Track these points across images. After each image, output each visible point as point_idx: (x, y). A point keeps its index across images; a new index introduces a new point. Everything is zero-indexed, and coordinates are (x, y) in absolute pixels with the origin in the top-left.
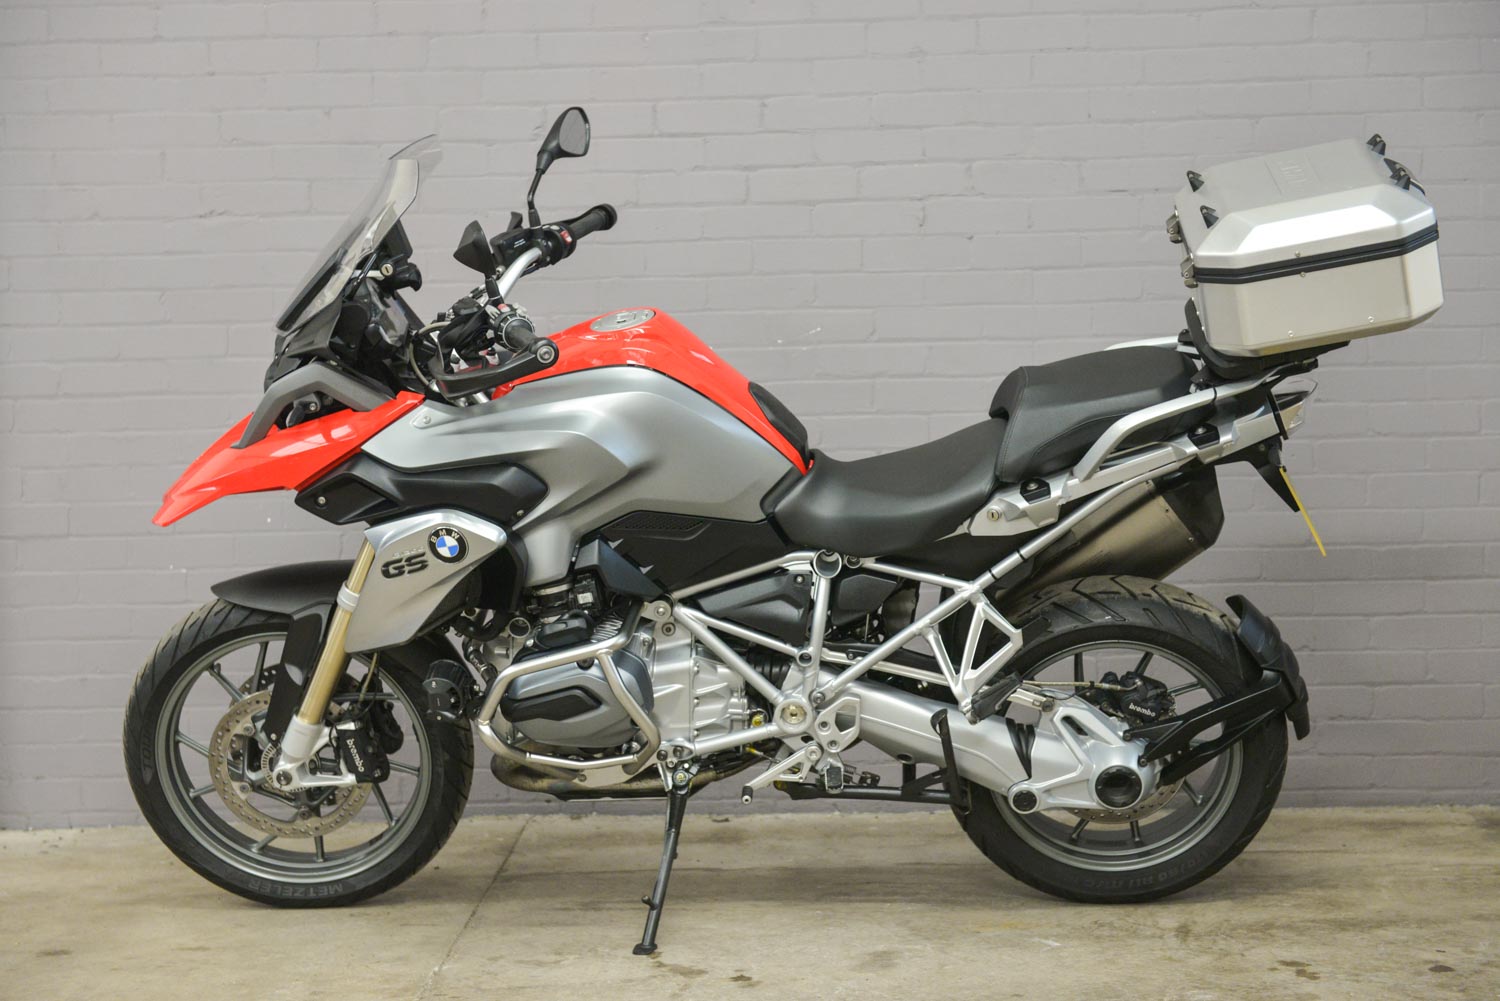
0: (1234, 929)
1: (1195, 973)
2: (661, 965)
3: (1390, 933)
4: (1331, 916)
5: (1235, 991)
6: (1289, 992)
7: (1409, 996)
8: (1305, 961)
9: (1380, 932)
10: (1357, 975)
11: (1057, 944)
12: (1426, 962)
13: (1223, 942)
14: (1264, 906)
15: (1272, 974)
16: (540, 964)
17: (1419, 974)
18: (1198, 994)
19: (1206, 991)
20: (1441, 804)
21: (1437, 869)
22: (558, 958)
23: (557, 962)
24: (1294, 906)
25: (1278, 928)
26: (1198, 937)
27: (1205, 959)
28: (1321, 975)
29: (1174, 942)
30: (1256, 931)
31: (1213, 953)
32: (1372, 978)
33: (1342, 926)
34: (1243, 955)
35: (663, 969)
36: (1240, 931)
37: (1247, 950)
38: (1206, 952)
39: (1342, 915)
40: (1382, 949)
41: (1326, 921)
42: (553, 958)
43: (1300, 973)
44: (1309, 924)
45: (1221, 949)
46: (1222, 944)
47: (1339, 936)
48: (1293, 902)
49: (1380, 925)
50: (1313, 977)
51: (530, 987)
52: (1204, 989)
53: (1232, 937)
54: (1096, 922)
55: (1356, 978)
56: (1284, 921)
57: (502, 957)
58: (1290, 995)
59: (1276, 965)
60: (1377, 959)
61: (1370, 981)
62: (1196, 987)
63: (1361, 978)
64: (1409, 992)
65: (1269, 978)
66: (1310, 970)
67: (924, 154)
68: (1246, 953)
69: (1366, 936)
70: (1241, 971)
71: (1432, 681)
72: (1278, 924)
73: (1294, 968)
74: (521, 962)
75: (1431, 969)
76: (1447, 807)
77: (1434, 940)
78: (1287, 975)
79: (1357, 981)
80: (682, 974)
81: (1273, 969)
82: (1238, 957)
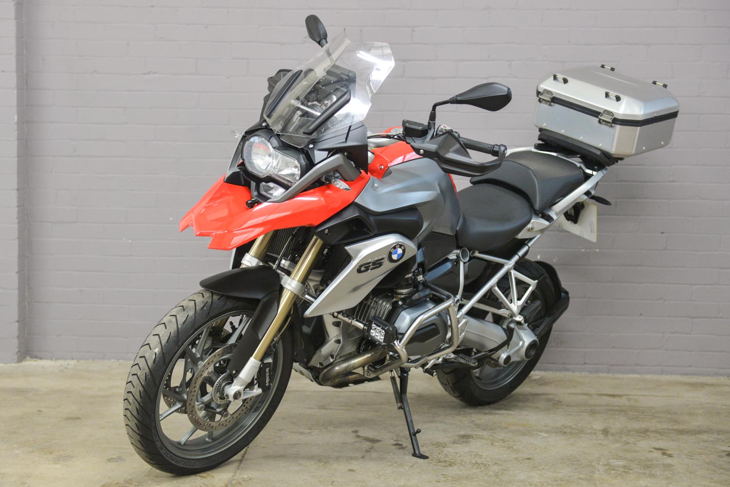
0: (629, 432)
1: (613, 451)
2: (359, 437)
3: (705, 437)
4: (676, 427)
5: (633, 461)
6: (659, 463)
7: (718, 467)
8: (665, 448)
9: (701, 436)
10: (691, 456)
11: (546, 435)
12: (724, 451)
13: (625, 437)
14: (643, 421)
15: (650, 454)
16: (301, 433)
17: (721, 457)
18: (617, 462)
19: (620, 461)
20: (723, 376)
21: (724, 407)
22: (310, 431)
23: (310, 433)
24: (658, 421)
25: (650, 432)
26: (613, 435)
27: (617, 445)
28: (674, 455)
29: (601, 436)
30: (640, 433)
31: (621, 442)
32: (699, 458)
33: (681, 432)
34: (635, 444)
35: (360, 438)
36: (632, 432)
37: (637, 441)
38: (618, 442)
39: (681, 427)
40: (702, 444)
41: (673, 430)
42: (308, 431)
43: (664, 454)
44: (666, 431)
45: (625, 441)
46: (624, 438)
47: (680, 437)
48: (657, 420)
49: (700, 432)
50: (670, 456)
51: (298, 444)
52: (619, 459)
53: (629, 435)
54: (563, 426)
55: (691, 457)
56: (653, 428)
57: (283, 429)
58: (660, 464)
59: (652, 450)
60: (700, 449)
61: (698, 459)
62: (615, 459)
63: (693, 458)
64: (717, 465)
65: (649, 455)
66: (668, 452)
67: (489, 56)
68: (636, 443)
69: (693, 437)
70: (635, 451)
71: (721, 317)
72: (650, 430)
73: (661, 452)
74: (293, 432)
75: (727, 455)
76: (726, 377)
77: (726, 441)
78: (657, 455)
79: (692, 459)
80: (370, 441)
81: (650, 451)
82: (634, 445)
